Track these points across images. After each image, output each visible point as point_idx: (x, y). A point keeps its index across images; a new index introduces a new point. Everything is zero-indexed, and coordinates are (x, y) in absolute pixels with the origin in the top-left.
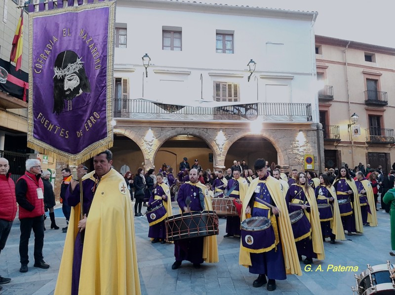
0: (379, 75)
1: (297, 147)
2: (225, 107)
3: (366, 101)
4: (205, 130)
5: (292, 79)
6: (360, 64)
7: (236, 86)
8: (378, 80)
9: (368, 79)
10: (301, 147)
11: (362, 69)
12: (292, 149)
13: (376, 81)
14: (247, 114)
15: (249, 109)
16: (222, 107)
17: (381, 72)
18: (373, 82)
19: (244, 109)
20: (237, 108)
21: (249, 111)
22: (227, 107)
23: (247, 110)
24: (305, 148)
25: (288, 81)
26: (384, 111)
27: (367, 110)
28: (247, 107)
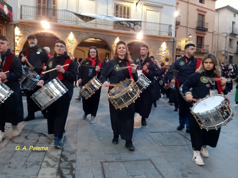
0: (206, 12)
1: (161, 51)
2: (121, 21)
3: (197, 27)
4: (108, 36)
5: (162, 8)
6: (196, 4)
7: (128, 8)
8: (204, 15)
9: (199, 14)
10: (163, 51)
11: (197, 7)
12: (159, 53)
13: (203, 16)
14: (135, 27)
15: (136, 24)
16: (119, 21)
17: (207, 10)
18: (202, 16)
19: (133, 24)
20: (129, 23)
21: (136, 26)
22: (123, 21)
23: (135, 25)
24: (166, 52)
25: (160, 9)
26: (205, 34)
27: (197, 33)
28: (135, 23)
